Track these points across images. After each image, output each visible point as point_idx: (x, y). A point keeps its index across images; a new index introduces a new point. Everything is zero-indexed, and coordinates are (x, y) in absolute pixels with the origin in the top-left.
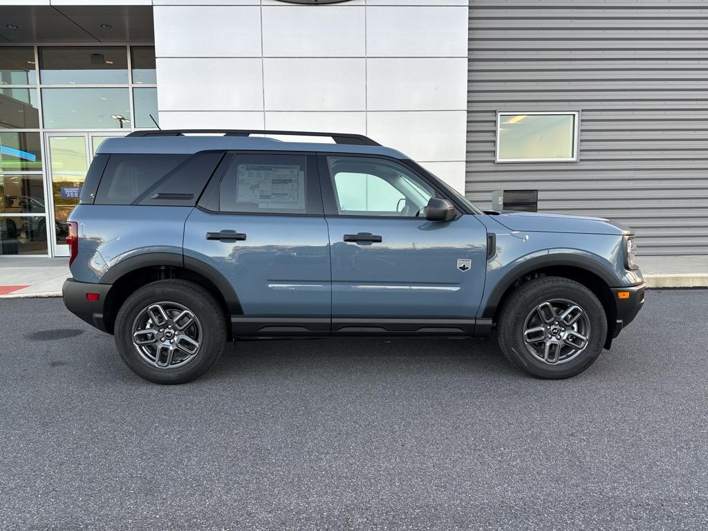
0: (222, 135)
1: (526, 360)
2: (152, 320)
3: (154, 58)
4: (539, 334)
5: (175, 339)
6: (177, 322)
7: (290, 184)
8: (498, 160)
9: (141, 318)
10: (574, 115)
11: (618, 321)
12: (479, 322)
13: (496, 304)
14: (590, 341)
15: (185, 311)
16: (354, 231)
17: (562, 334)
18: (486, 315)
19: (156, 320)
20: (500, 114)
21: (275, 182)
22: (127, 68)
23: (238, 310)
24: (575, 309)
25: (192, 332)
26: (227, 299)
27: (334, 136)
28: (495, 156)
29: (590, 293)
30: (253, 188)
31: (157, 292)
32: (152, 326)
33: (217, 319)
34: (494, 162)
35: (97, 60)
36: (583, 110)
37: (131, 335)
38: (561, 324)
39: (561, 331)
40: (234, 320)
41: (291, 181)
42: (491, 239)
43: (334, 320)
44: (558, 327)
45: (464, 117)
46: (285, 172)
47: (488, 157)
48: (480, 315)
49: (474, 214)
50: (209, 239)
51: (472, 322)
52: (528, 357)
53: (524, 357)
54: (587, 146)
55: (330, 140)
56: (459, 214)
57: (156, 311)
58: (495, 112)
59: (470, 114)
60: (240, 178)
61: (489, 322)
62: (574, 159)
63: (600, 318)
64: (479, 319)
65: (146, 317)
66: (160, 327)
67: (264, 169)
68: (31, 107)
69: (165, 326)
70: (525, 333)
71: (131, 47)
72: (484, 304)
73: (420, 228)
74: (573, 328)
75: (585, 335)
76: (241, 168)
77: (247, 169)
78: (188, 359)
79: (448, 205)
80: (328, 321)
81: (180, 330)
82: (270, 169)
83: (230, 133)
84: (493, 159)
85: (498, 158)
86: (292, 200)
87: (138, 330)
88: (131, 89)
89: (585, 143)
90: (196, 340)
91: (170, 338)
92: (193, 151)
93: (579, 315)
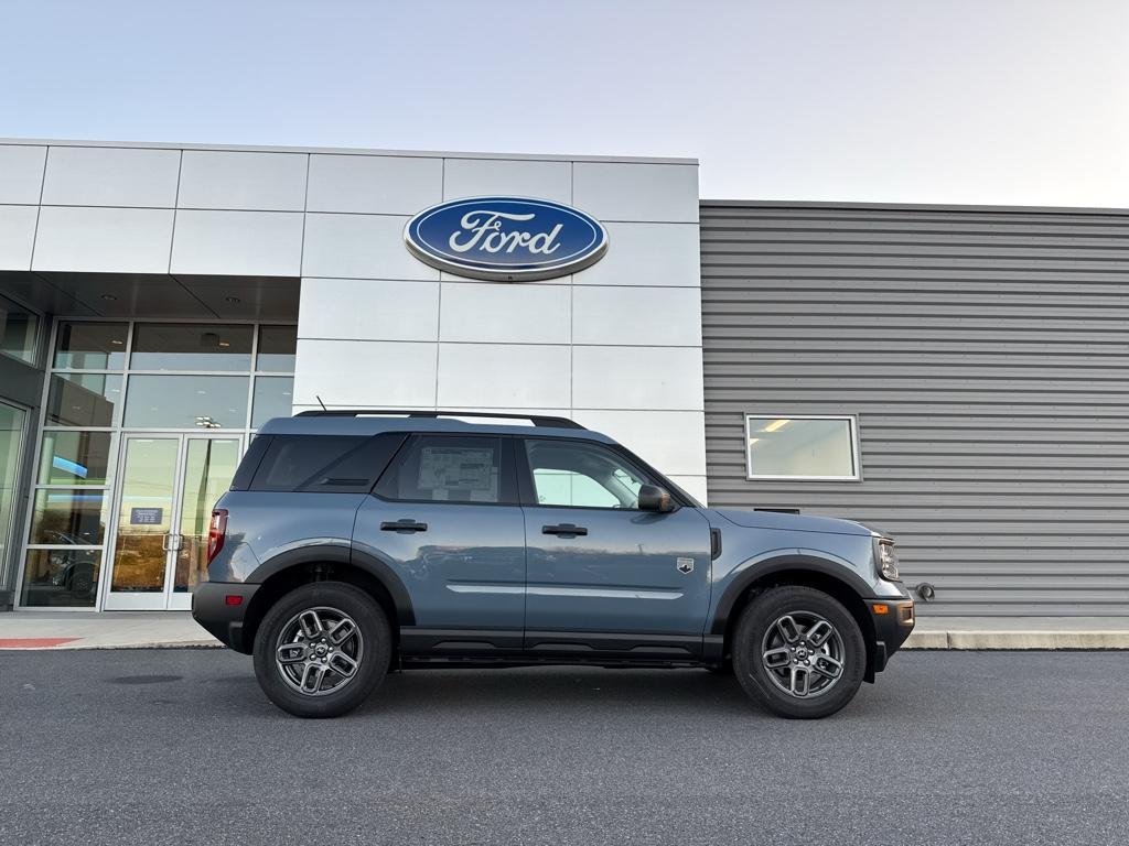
0: (406, 416)
1: (768, 691)
2: (304, 632)
3: (295, 339)
4: (783, 656)
5: (329, 656)
6: (333, 634)
7: (481, 470)
8: (751, 476)
9: (289, 629)
10: (850, 420)
11: (879, 643)
12: (708, 640)
13: (726, 615)
14: (846, 666)
15: (345, 620)
16: (555, 522)
17: (810, 658)
18: (715, 631)
19: (308, 631)
20: (748, 417)
21: (464, 466)
22: (251, 352)
23: (410, 619)
24: (823, 625)
25: (351, 646)
26: (398, 604)
27: (533, 418)
28: (746, 470)
29: (839, 605)
30: (438, 472)
31: (315, 594)
32: (301, 639)
33: (383, 631)
34: (745, 478)
35: (209, 341)
36: (860, 414)
37: (274, 650)
38: (808, 645)
39: (809, 654)
40: (404, 632)
41: (482, 465)
42: (716, 537)
43: (528, 634)
44: (805, 649)
45: (701, 419)
46: (475, 456)
47: (737, 472)
48: (708, 629)
49: (694, 506)
50: (383, 529)
51: (699, 639)
52: (770, 686)
53: (766, 688)
54: (871, 460)
55: (529, 423)
56: (677, 506)
57: (310, 620)
58: (742, 414)
59: (708, 416)
60: (424, 462)
61: (720, 640)
62: (856, 478)
63: (854, 637)
64: (708, 636)
65: (297, 626)
66: (312, 640)
67: (453, 452)
68: (103, 399)
69: (317, 640)
70: (765, 656)
71: (260, 325)
72: (712, 615)
73: (632, 521)
74: (824, 651)
75: (839, 660)
76: (427, 451)
77: (433, 452)
78: (343, 683)
79: (663, 494)
80: (520, 634)
81: (336, 645)
82: (459, 453)
83: (414, 414)
84: (743, 474)
85: (750, 472)
86: (482, 487)
87: (284, 644)
88: (252, 379)
89: (868, 457)
90: (354, 658)
91: (321, 655)
92: (372, 433)
93: (829, 632)
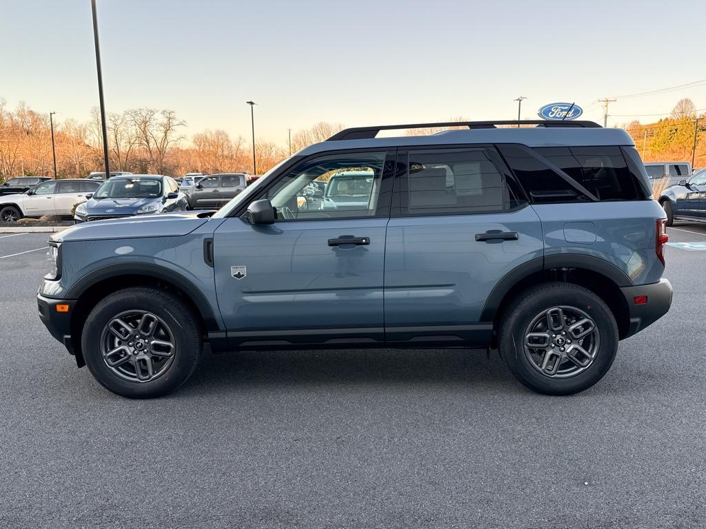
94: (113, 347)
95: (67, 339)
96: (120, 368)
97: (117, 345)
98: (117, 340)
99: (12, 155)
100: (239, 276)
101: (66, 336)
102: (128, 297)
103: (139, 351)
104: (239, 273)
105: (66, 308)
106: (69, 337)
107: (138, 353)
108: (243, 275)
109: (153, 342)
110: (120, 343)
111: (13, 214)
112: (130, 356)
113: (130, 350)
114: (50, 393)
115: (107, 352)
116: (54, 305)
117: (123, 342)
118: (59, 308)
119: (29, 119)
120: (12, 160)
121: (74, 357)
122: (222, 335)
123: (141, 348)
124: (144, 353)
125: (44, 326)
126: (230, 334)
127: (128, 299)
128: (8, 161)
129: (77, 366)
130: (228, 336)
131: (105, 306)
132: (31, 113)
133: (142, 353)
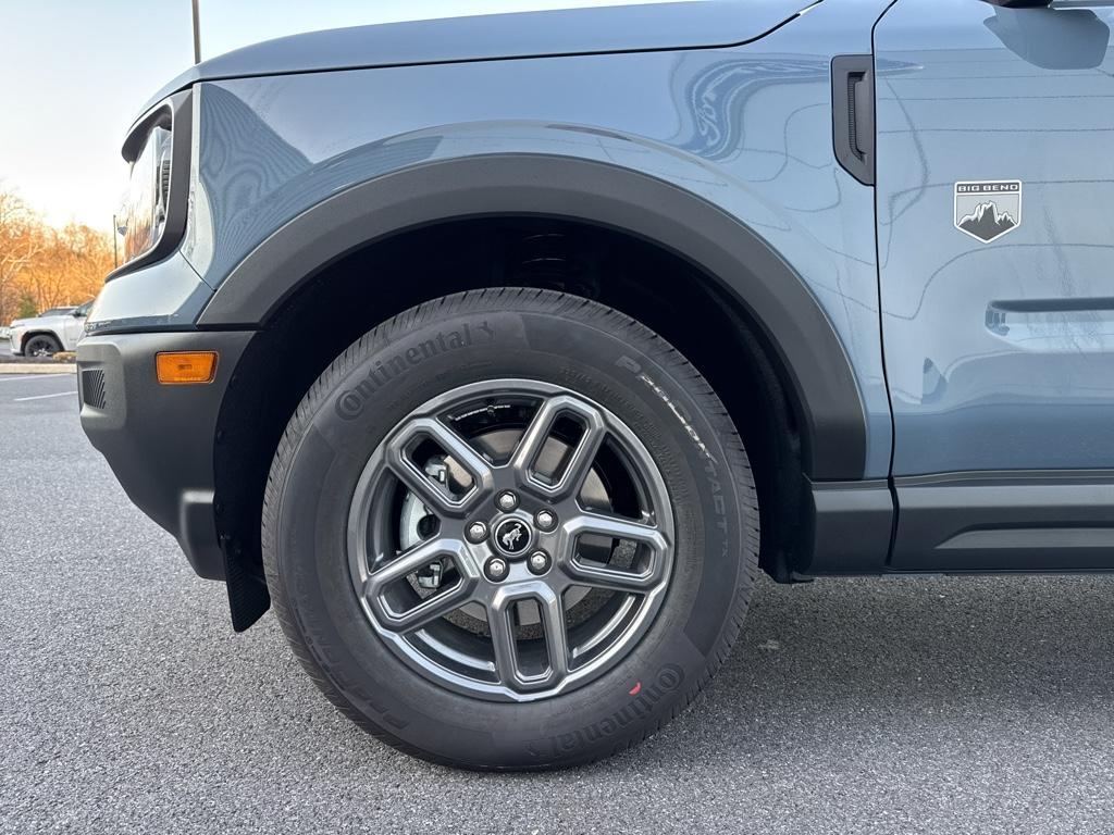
94: (395, 547)
95: (196, 508)
96: (423, 636)
97: (411, 534)
98: (415, 512)
99: (54, 287)
100: (986, 226)
101: (191, 497)
102: (488, 318)
103: (509, 561)
104: (989, 213)
105: (200, 368)
106: (207, 497)
107: (506, 573)
108: (1006, 224)
109: (571, 526)
110: (428, 528)
111: (48, 347)
112: (473, 583)
113: (473, 559)
114: (111, 731)
115: (374, 567)
116: (152, 359)
117: (444, 522)
118: (169, 372)
119: (81, 237)
120: (53, 295)
121: (220, 588)
122: (874, 499)
123: (520, 548)
124: (532, 569)
125: (100, 461)
126: (911, 498)
127: (485, 327)
128: (47, 296)
129: (230, 627)
130: (903, 504)
131: (378, 357)
132: (85, 229)
133: (519, 571)
